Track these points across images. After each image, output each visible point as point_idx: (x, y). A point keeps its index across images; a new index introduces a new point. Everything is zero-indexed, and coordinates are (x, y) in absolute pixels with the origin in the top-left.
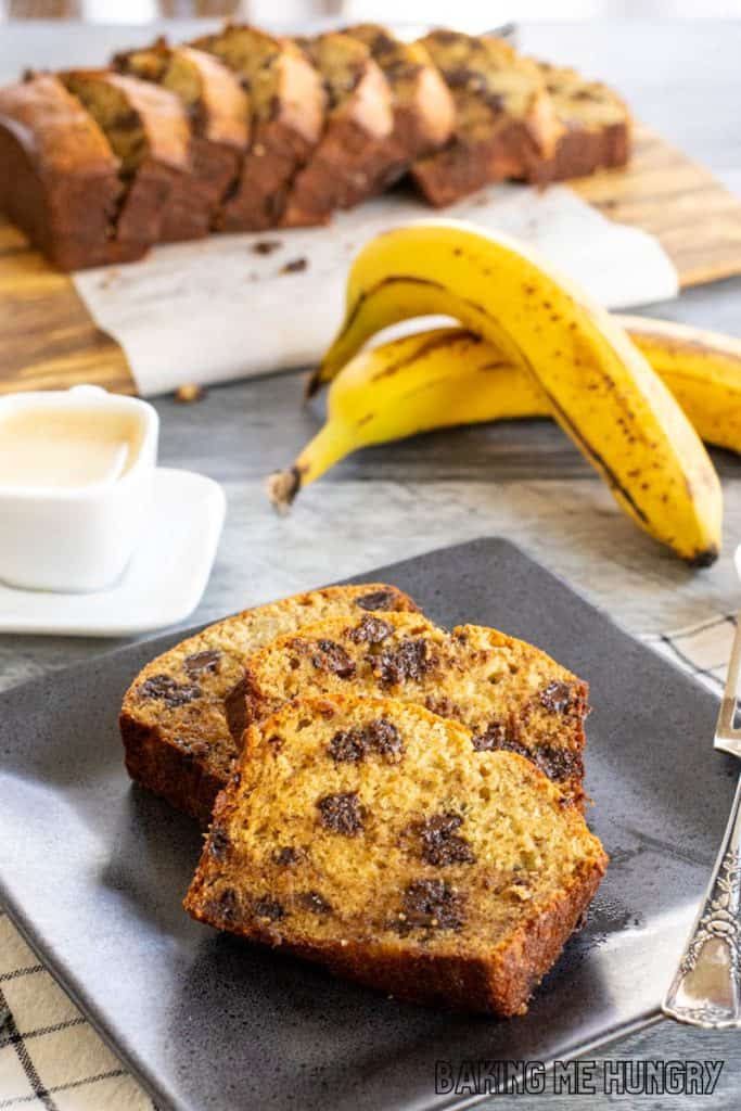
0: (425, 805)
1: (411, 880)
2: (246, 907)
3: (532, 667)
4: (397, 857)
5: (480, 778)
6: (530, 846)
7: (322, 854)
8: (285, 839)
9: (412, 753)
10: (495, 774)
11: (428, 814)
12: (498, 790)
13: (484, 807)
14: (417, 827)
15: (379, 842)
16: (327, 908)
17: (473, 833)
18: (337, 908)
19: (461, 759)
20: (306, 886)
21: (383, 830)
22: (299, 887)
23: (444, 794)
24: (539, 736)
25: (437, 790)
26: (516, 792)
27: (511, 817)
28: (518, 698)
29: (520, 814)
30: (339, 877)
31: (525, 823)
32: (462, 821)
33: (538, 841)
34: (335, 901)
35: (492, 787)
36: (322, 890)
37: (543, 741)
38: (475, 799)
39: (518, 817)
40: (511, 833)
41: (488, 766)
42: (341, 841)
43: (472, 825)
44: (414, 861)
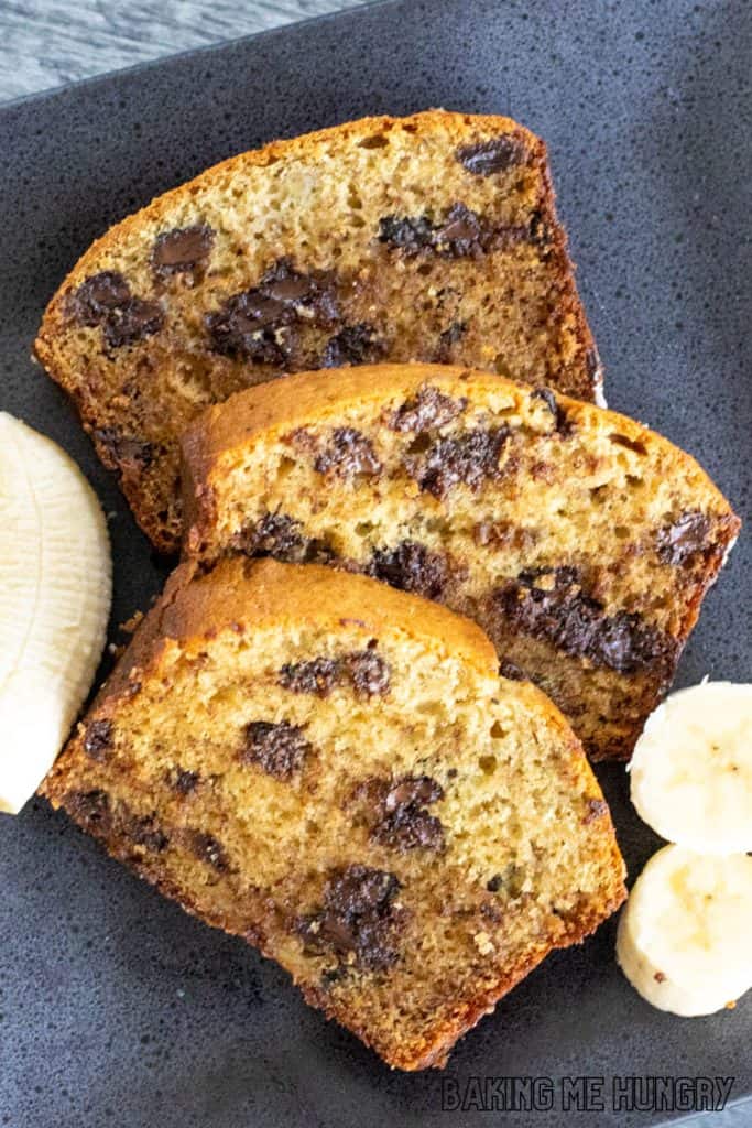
0: (398, 759)
1: (346, 862)
2: (120, 819)
3: (664, 487)
4: (338, 822)
5: (489, 740)
6: (525, 856)
7: (236, 793)
8: (189, 762)
9: (398, 693)
10: (511, 739)
11: (398, 772)
12: (507, 762)
13: (479, 782)
14: (379, 787)
15: (320, 794)
16: (223, 866)
17: (453, 815)
18: (237, 871)
19: (469, 709)
20: (204, 824)
21: (329, 781)
22: (194, 822)
23: (429, 753)
24: (628, 602)
25: (421, 744)
26: (532, 773)
27: (514, 807)
28: (622, 532)
29: (526, 807)
30: (251, 829)
31: (528, 824)
32: (442, 796)
33: (539, 852)
34: (237, 859)
35: (500, 759)
36: (223, 839)
37: (632, 612)
38: (470, 769)
39: (522, 812)
40: (505, 832)
41: (504, 726)
42: (267, 782)
43: (454, 805)
44: (359, 834)
